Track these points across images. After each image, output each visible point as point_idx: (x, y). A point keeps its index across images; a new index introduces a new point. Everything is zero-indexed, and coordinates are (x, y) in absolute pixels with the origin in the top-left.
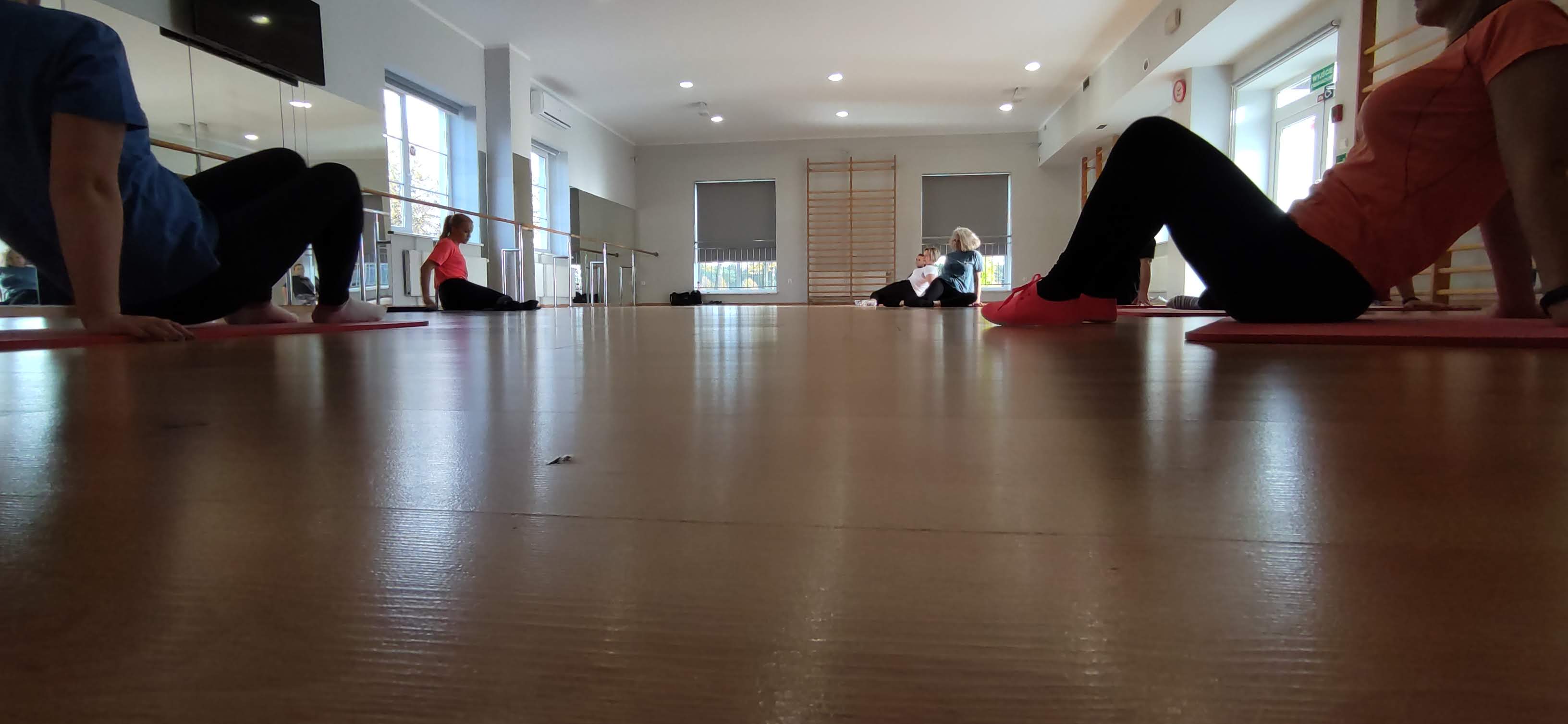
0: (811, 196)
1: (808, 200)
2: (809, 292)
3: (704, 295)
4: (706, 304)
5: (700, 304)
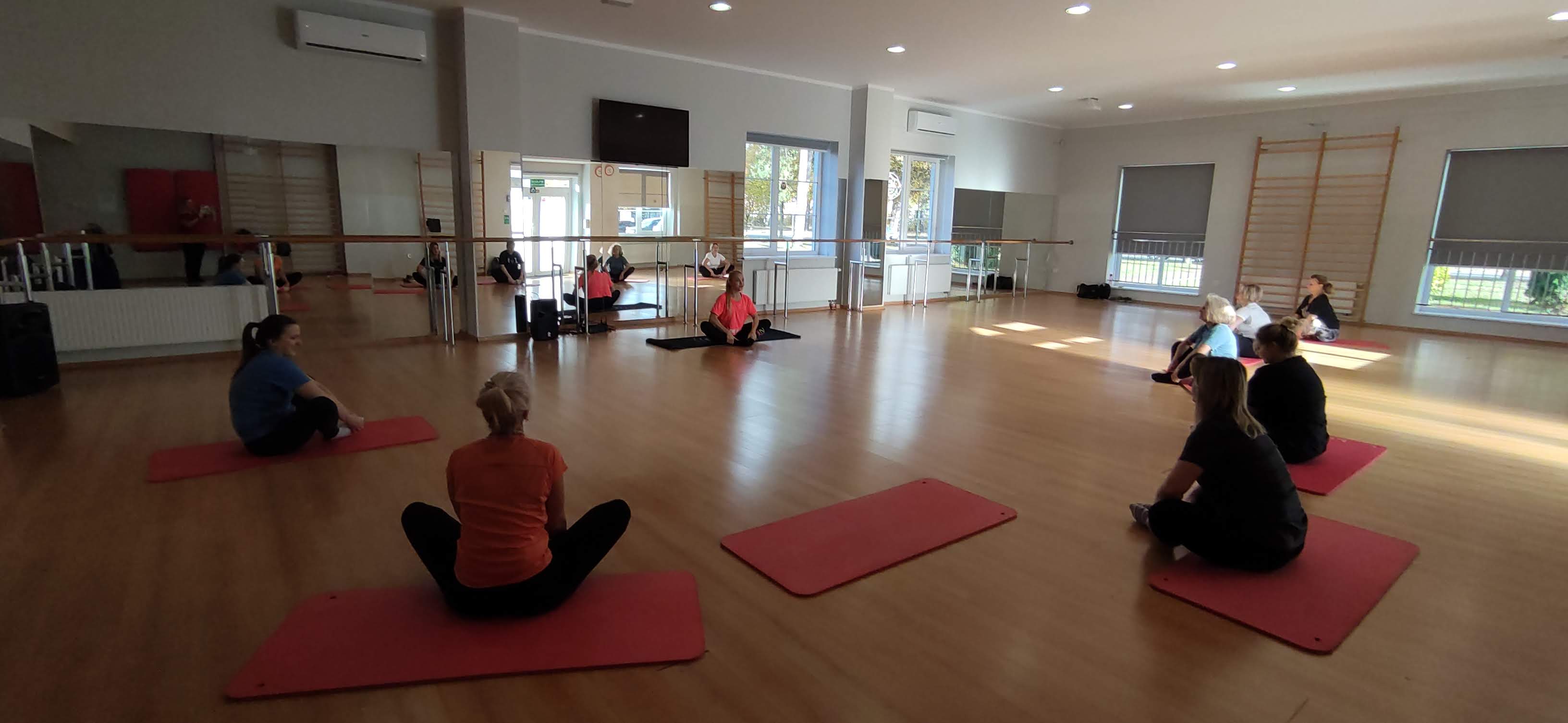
3: (1115, 289)
4: (1113, 299)
5: (1107, 298)
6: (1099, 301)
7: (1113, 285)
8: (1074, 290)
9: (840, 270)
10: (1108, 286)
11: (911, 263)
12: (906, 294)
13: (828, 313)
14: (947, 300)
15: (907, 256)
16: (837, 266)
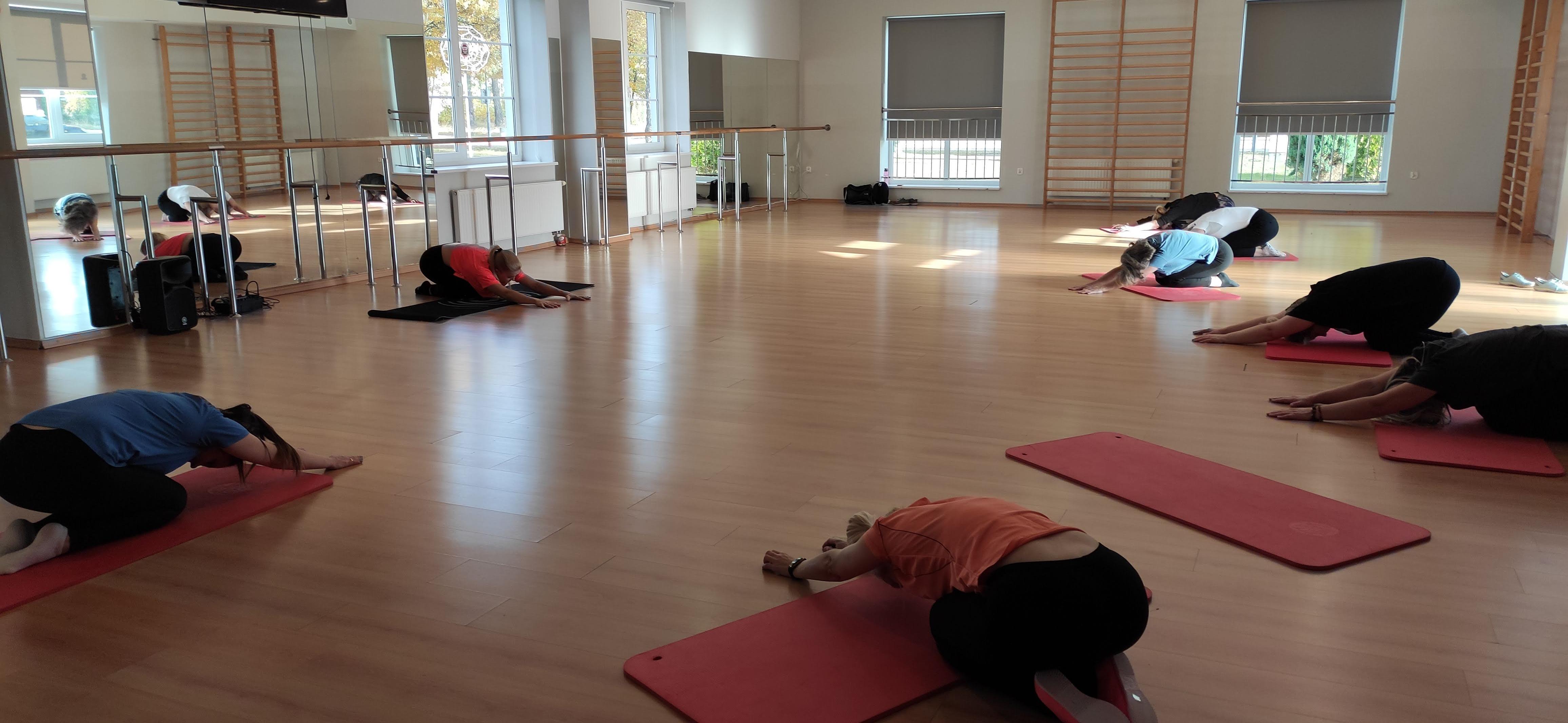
0: (1058, 40)
1: (1053, 46)
2: (1046, 190)
3: (893, 189)
4: (894, 203)
5: (886, 202)
6: (875, 207)
7: (891, 184)
8: (842, 197)
9: (565, 183)
10: (884, 184)
11: (647, 168)
12: (645, 214)
13: (553, 251)
14: (691, 222)
15: (642, 156)
16: (560, 176)
